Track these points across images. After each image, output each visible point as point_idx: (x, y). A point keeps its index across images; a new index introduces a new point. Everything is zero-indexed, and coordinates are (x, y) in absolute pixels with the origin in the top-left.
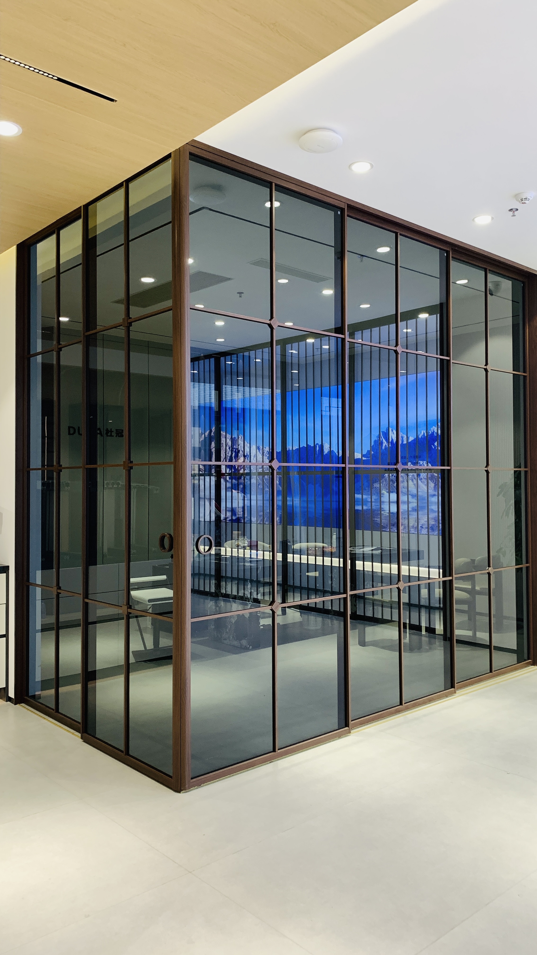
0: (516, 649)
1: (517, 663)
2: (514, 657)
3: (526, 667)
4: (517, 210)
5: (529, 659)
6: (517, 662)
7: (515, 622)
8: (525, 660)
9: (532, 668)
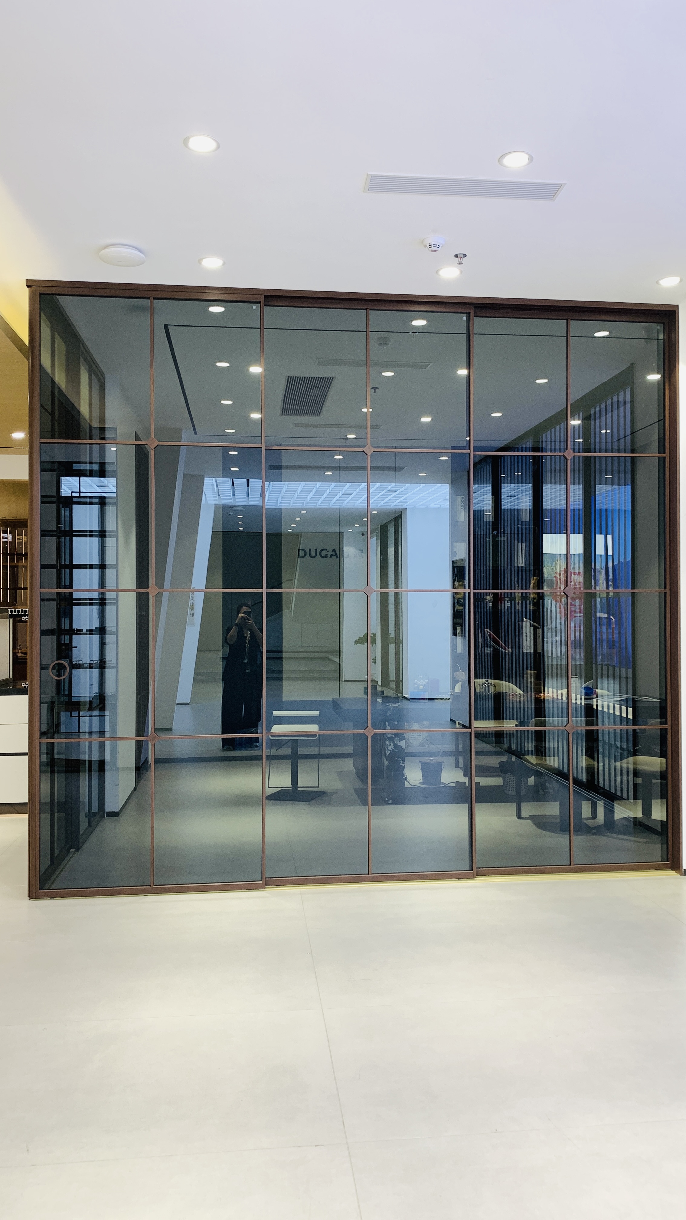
4: (465, 255)
5: (667, 860)
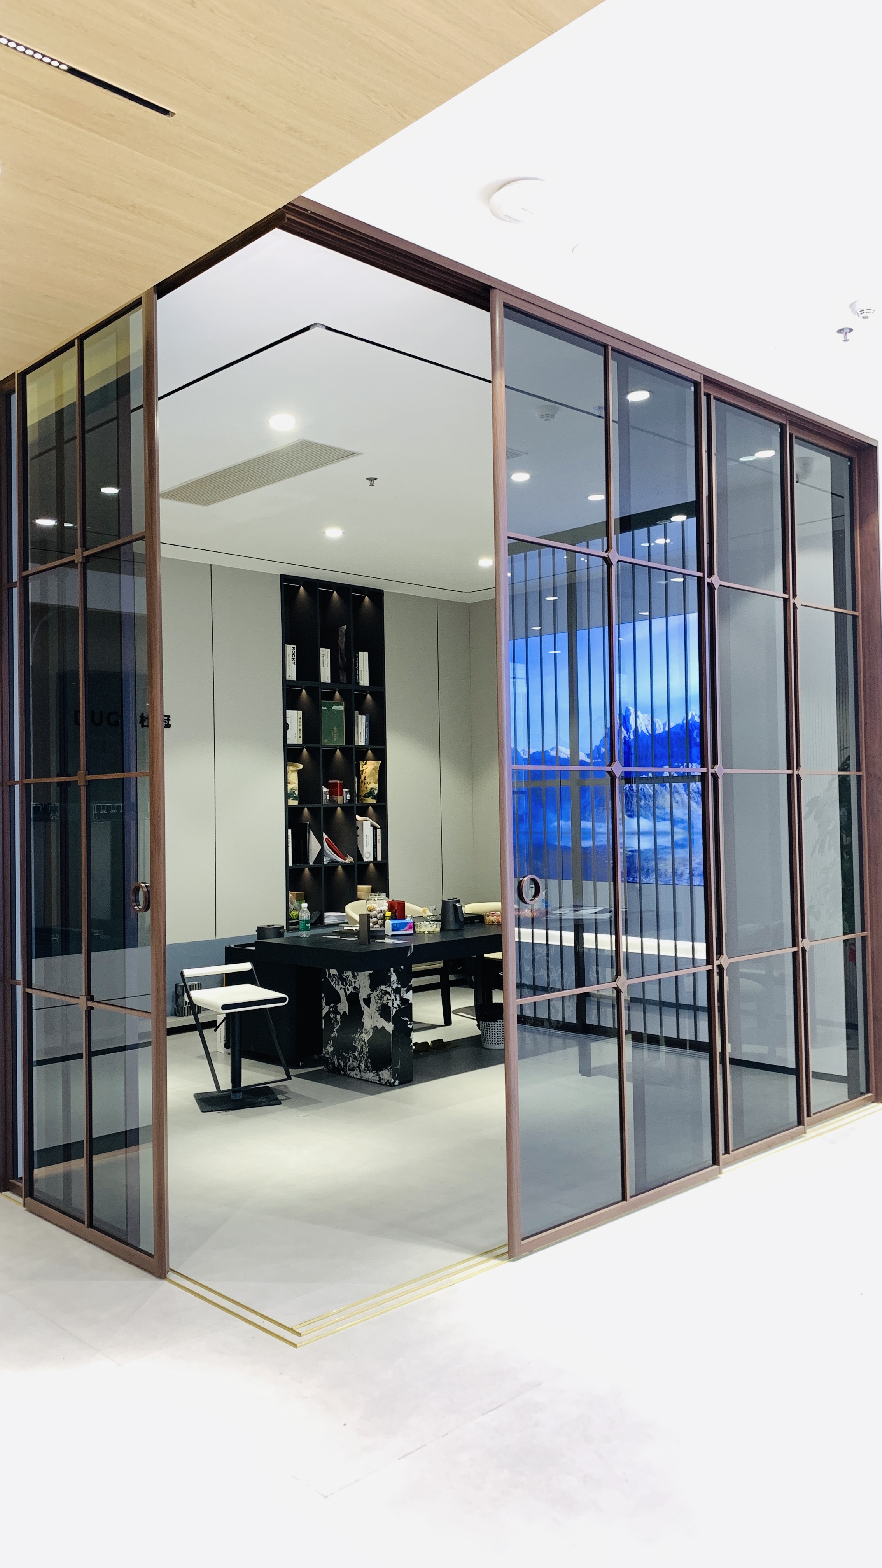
0: (846, 1075)
1: (848, 1099)
2: (844, 1088)
3: (864, 1105)
4: (851, 330)
5: (868, 1091)
6: (849, 1097)
7: (844, 1030)
8: (862, 1094)
9: (874, 1106)
